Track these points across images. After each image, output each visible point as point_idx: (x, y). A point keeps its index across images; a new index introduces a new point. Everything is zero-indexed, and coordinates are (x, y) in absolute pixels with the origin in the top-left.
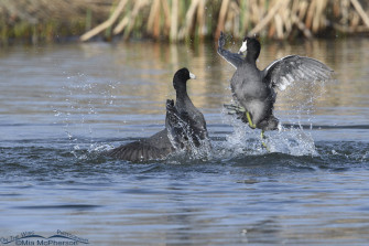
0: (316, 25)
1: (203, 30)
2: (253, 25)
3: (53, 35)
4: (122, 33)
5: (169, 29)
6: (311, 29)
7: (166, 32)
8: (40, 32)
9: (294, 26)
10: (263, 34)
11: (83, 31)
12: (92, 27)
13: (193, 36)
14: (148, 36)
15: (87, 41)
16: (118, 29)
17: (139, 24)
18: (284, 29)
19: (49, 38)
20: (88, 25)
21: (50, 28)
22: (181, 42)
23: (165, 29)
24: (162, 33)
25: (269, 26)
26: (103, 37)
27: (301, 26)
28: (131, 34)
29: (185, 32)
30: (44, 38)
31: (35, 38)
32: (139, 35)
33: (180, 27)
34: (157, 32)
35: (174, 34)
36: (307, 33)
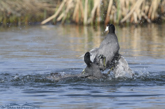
0: (153, 17)
1: (99, 19)
2: (123, 17)
3: (28, 21)
4: (61, 21)
5: (83, 19)
6: (150, 18)
7: (82, 20)
8: (22, 20)
9: (143, 17)
10: (128, 21)
11: (42, 20)
12: (47, 18)
13: (94, 23)
14: (73, 22)
16: (59, 19)
17: (69, 16)
18: (138, 19)
19: (26, 23)
20: (45, 16)
21: (27, 18)
22: (89, 25)
23: (81, 18)
24: (80, 21)
25: (130, 18)
26: (51, 23)
27: (146, 17)
28: (65, 21)
29: (91, 20)
30: (24, 23)
31: (19, 23)
32: (69, 22)
33: (88, 18)
34: (77, 20)
35: (85, 21)
36: (149, 21)
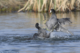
1: (46, 10)
2: (57, 8)
3: (11, 11)
4: (27, 10)
5: (38, 9)
6: (71, 9)
7: (37, 10)
8: (8, 10)
9: (67, 9)
10: (60, 10)
11: (18, 10)
12: (20, 9)
13: (43, 11)
14: (33, 11)
15: (19, 12)
17: (31, 8)
18: (64, 9)
19: (10, 11)
21: (11, 9)
22: (41, 12)
23: (37, 9)
24: (36, 10)
25: (61, 9)
26: (23, 11)
27: (68, 9)
28: (29, 11)
29: (42, 10)
30: (9, 11)
32: (31, 11)
33: (40, 9)
34: (35, 10)
36: (70, 10)
